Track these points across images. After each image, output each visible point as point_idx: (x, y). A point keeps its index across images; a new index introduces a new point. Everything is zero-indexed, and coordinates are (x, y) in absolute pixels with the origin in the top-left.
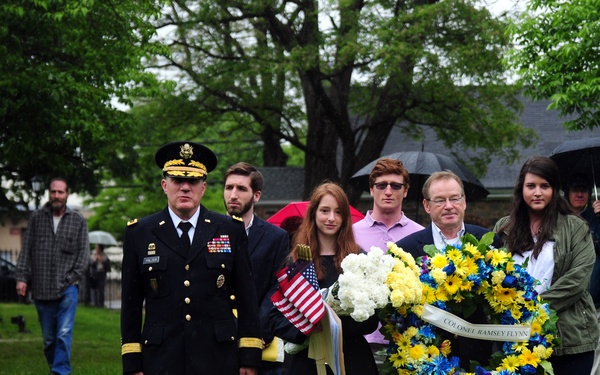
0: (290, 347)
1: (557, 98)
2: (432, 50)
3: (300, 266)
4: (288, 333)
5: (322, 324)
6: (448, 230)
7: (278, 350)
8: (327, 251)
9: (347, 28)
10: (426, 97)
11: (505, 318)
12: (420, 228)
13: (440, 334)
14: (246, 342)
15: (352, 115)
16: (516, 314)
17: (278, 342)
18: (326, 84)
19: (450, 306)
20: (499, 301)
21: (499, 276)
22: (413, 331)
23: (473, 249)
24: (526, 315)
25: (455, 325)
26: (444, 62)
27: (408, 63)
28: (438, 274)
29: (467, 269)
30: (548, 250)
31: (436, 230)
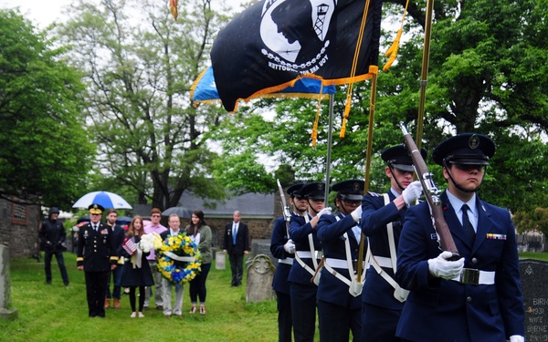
0: (126, 259)
1: (228, 185)
2: (198, 166)
3: (130, 237)
4: (126, 255)
5: (135, 253)
6: (175, 230)
7: (122, 261)
8: (137, 234)
9: (168, 157)
10: (194, 182)
11: (188, 255)
12: (166, 229)
13: (171, 259)
14: (112, 258)
15: (169, 187)
16: (191, 254)
17: (122, 258)
18: (160, 176)
19: (174, 252)
20: (187, 251)
21: (187, 244)
22: (163, 258)
23: (180, 237)
24: (194, 255)
25: (175, 257)
26: (201, 170)
27: (188, 170)
28: (171, 243)
29: (178, 242)
30: (198, 235)
31: (171, 230)
